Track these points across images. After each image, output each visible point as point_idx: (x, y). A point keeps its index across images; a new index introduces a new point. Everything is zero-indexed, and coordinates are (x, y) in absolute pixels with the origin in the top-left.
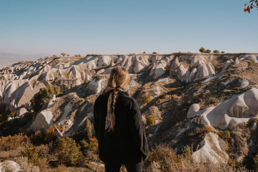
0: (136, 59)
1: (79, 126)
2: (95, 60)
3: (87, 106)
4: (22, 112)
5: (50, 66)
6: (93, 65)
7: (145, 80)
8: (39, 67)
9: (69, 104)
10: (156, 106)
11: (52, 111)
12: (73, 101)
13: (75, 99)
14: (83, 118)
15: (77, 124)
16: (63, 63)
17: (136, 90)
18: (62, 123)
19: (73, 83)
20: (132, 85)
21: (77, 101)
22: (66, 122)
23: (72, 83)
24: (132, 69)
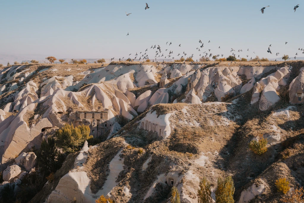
0: (218, 73)
1: (147, 199)
2: (130, 73)
3: (153, 162)
4: (14, 172)
5: (35, 82)
6: (128, 82)
7: (244, 112)
8: (11, 84)
9: (117, 157)
10: (283, 162)
11: (87, 171)
12: (124, 152)
13: (126, 148)
14: (150, 184)
15: (140, 194)
16: (60, 77)
17: (233, 132)
18: (114, 193)
19: (101, 118)
20: (224, 122)
21: (132, 153)
22: (120, 191)
23: (99, 118)
24: (212, 91)
